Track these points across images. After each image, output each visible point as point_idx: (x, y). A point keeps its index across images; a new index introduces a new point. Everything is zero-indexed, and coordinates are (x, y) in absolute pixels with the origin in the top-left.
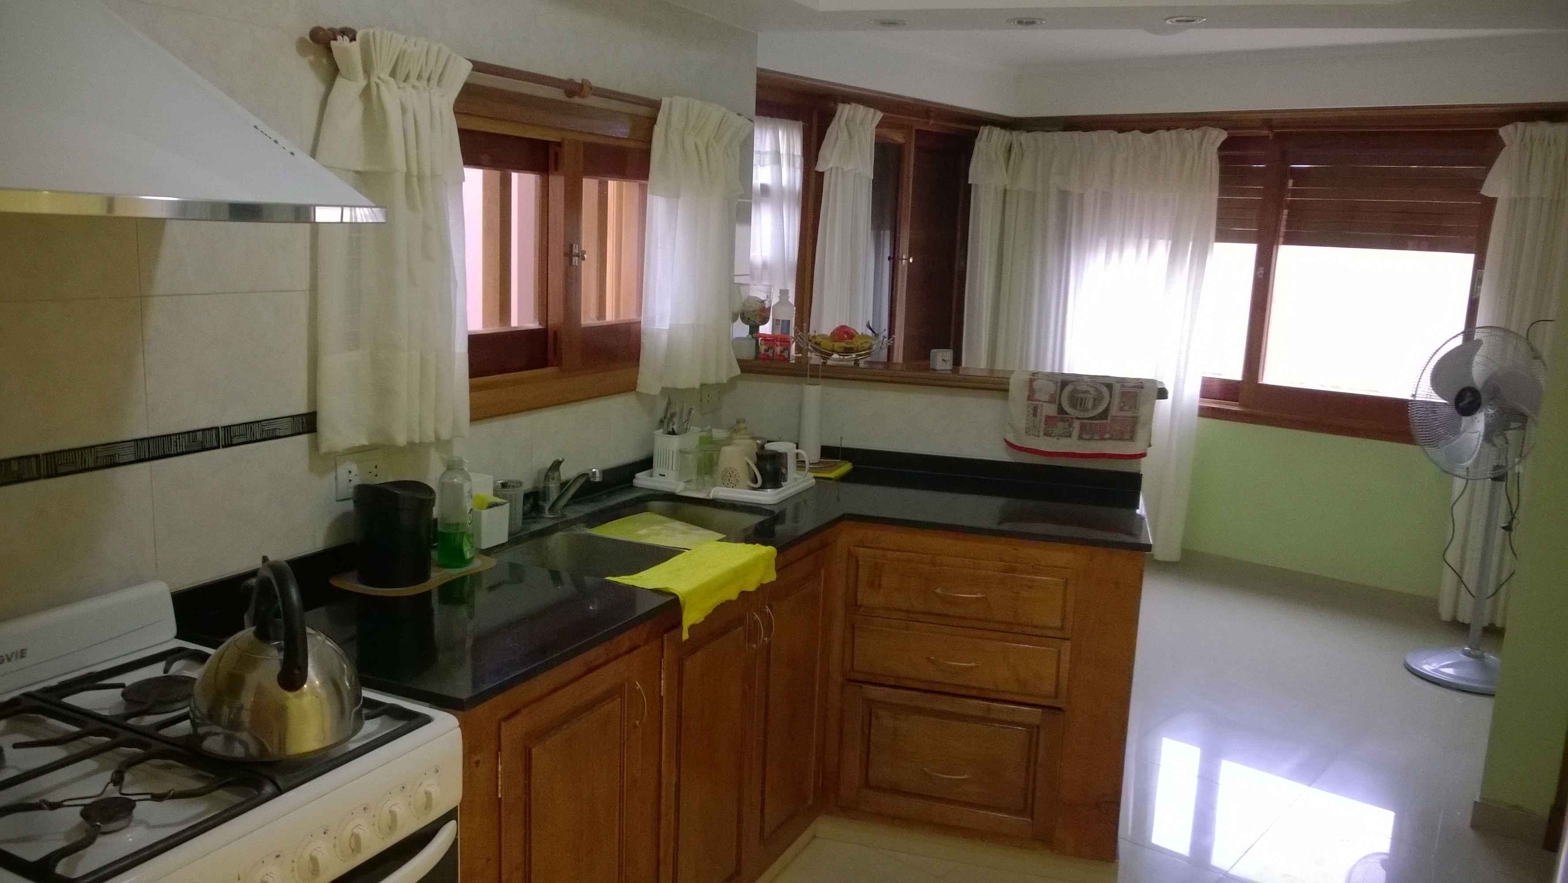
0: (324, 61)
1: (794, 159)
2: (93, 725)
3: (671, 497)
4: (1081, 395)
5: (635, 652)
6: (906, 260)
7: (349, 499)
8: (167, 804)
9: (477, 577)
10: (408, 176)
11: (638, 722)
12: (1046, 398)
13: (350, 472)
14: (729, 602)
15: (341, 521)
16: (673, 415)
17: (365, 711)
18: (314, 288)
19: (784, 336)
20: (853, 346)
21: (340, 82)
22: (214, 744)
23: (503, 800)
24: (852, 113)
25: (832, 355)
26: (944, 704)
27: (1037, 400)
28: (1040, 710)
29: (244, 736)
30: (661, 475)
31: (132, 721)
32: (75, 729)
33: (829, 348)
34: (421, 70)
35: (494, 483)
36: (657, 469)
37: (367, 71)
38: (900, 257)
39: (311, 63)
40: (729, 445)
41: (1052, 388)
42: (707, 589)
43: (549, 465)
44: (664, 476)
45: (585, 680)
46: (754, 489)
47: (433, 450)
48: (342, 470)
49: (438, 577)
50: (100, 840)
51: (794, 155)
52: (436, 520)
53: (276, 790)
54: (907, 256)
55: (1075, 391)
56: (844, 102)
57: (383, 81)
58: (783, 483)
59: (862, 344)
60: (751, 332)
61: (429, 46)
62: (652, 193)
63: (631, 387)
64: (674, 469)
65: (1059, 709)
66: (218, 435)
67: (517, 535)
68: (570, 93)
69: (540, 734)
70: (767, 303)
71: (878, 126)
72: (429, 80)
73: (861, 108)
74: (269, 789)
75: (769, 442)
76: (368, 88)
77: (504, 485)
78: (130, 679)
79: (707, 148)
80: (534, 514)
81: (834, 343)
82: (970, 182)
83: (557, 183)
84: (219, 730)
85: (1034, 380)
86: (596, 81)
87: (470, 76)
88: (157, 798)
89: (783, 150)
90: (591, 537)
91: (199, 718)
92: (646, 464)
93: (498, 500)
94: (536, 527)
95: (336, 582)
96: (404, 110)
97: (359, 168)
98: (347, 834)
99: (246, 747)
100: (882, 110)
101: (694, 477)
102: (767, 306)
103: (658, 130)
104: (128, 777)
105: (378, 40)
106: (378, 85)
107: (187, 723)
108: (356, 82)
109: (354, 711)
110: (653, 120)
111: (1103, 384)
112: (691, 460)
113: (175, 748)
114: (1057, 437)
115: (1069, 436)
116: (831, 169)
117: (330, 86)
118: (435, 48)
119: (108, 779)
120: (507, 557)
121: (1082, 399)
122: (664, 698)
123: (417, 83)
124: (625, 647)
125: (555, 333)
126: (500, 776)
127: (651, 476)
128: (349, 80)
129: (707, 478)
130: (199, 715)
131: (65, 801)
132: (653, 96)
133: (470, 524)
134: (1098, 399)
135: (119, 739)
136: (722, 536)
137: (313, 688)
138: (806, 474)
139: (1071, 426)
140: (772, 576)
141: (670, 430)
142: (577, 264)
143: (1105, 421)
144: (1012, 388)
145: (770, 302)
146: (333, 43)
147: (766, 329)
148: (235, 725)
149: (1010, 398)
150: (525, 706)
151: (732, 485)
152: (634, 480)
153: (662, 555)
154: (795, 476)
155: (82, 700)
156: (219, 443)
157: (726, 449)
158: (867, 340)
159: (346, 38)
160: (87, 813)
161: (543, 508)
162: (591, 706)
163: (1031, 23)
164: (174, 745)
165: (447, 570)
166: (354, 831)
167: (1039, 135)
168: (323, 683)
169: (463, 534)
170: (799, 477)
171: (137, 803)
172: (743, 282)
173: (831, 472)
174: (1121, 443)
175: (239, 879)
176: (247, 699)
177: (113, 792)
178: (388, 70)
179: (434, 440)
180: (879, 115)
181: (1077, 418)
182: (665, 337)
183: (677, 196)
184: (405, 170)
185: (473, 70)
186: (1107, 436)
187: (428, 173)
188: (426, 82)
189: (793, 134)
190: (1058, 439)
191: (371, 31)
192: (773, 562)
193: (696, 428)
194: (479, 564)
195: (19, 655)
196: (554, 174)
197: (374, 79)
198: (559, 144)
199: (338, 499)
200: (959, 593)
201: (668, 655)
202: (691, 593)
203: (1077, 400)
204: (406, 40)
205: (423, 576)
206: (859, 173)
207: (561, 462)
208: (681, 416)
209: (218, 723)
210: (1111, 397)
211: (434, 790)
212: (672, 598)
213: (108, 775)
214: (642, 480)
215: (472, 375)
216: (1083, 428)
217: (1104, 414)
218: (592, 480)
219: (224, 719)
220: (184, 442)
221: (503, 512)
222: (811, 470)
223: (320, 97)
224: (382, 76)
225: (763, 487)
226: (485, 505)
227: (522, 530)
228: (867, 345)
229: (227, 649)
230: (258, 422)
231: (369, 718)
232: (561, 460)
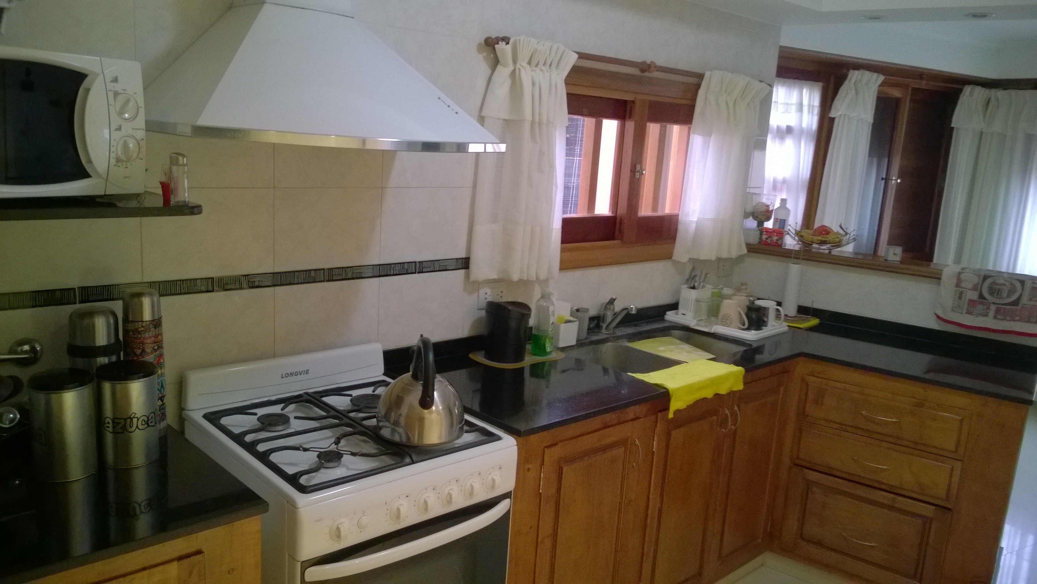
0: (492, 56)
1: (813, 109)
2: (333, 413)
3: (686, 329)
4: (998, 287)
5: (638, 421)
6: (895, 181)
7: (483, 309)
8: (357, 459)
9: (554, 363)
10: (533, 122)
11: (635, 464)
12: (970, 286)
13: (486, 294)
14: (704, 400)
15: (477, 322)
16: (695, 276)
17: (466, 428)
18: (475, 187)
19: (780, 230)
20: (826, 239)
21: (499, 68)
22: (386, 433)
23: (542, 495)
24: (860, 76)
25: (812, 245)
26: (861, 492)
27: (964, 288)
28: (934, 507)
29: (400, 430)
30: (683, 314)
31: (352, 415)
32: (324, 414)
33: (810, 240)
34: (546, 59)
35: (571, 308)
36: (681, 310)
37: (515, 61)
38: (891, 178)
39: (484, 57)
40: (730, 299)
41: (975, 280)
42: (690, 388)
43: (607, 301)
44: (684, 315)
45: (601, 432)
46: (743, 329)
47: (537, 285)
48: (482, 292)
49: (529, 360)
50: (322, 471)
51: (813, 106)
52: (531, 328)
53: (411, 462)
54: (897, 177)
55: (994, 283)
56: (854, 69)
57: (523, 67)
58: (763, 328)
59: (834, 239)
60: (758, 226)
61: (551, 47)
62: (693, 133)
63: (669, 256)
64: (692, 310)
65: (949, 509)
66: (416, 266)
67: (582, 342)
68: (643, 71)
69: (570, 460)
70: (771, 207)
71: (881, 85)
72: (550, 65)
73: (868, 73)
74: (408, 460)
75: (759, 299)
76: (514, 71)
77: (578, 310)
78: (355, 393)
79: (734, 105)
80: (596, 330)
81: (813, 237)
82: (953, 125)
83: (630, 125)
84: (387, 424)
85: (963, 272)
86: (660, 62)
87: (576, 61)
88: (354, 454)
89: (805, 102)
90: (629, 349)
91: (380, 418)
92: (674, 306)
93: (572, 319)
94: (595, 338)
95: (472, 356)
96: (534, 84)
97: (506, 118)
98: (446, 492)
99: (401, 437)
100: (884, 75)
101: (704, 317)
102: (771, 209)
103: (701, 93)
104: (343, 442)
105: (521, 44)
106: (519, 69)
107: (375, 420)
108: (507, 67)
109: (459, 426)
110: (698, 86)
111: (1017, 280)
112: (704, 307)
113: (367, 431)
114: (976, 315)
115: (986, 315)
116: (841, 115)
117: (493, 69)
118: (555, 47)
119: (333, 442)
120: (575, 354)
121: (999, 290)
122: (655, 453)
123: (543, 68)
124: (631, 416)
125: (621, 219)
126: (542, 479)
127: (677, 314)
128: (504, 66)
129: (713, 319)
130: (380, 416)
131: (311, 448)
132: (700, 71)
133: (551, 331)
134: (1011, 292)
135: (343, 422)
136: (712, 356)
137: (437, 410)
138: (781, 324)
139: (988, 308)
140: (740, 386)
141: (692, 285)
142: (638, 177)
143: (1016, 307)
144: (944, 277)
145: (774, 206)
146: (496, 46)
147: (769, 224)
148: (396, 423)
149: (942, 283)
150: (561, 441)
151: (728, 325)
152: (665, 316)
153: (667, 363)
154: (774, 324)
155: (331, 400)
156: (416, 271)
157: (726, 302)
158: (839, 236)
159: (504, 43)
160: (321, 456)
161: (602, 327)
162: (604, 449)
163: (984, 16)
164: (367, 429)
165: (534, 357)
166: (450, 491)
167: (1013, 92)
168: (443, 408)
169: (546, 337)
170: (776, 324)
171: (344, 455)
172: (756, 193)
173: (801, 324)
174: (1029, 324)
175: (386, 504)
176: (404, 410)
177: (333, 447)
178: (527, 60)
179: (535, 279)
180: (882, 78)
181: (994, 303)
182: (693, 226)
183: (710, 135)
184: (531, 119)
185: (579, 58)
186: (1017, 318)
187: (544, 120)
188: (548, 67)
189: (814, 93)
190: (977, 317)
191: (518, 38)
192: (741, 377)
193: (710, 286)
194: (554, 356)
195: (305, 373)
196: (628, 121)
197: (518, 66)
198: (633, 102)
199: (479, 308)
200: (878, 416)
201: (660, 427)
202: (678, 389)
203: (993, 291)
204: (538, 43)
205: (519, 357)
206: (862, 119)
207: (615, 300)
208: (700, 277)
209: (388, 421)
210: (1023, 290)
211: (498, 480)
212: (664, 390)
213: (333, 440)
214: (670, 316)
215: (563, 242)
216: (998, 311)
217: (1016, 303)
218: (630, 312)
219: (392, 420)
220: (397, 268)
221: (574, 327)
222: (786, 320)
223: (488, 77)
224: (522, 64)
225: (748, 329)
226: (563, 322)
227: (586, 339)
228: (837, 240)
229: (398, 382)
230: (438, 260)
231: (467, 432)
232: (614, 298)
